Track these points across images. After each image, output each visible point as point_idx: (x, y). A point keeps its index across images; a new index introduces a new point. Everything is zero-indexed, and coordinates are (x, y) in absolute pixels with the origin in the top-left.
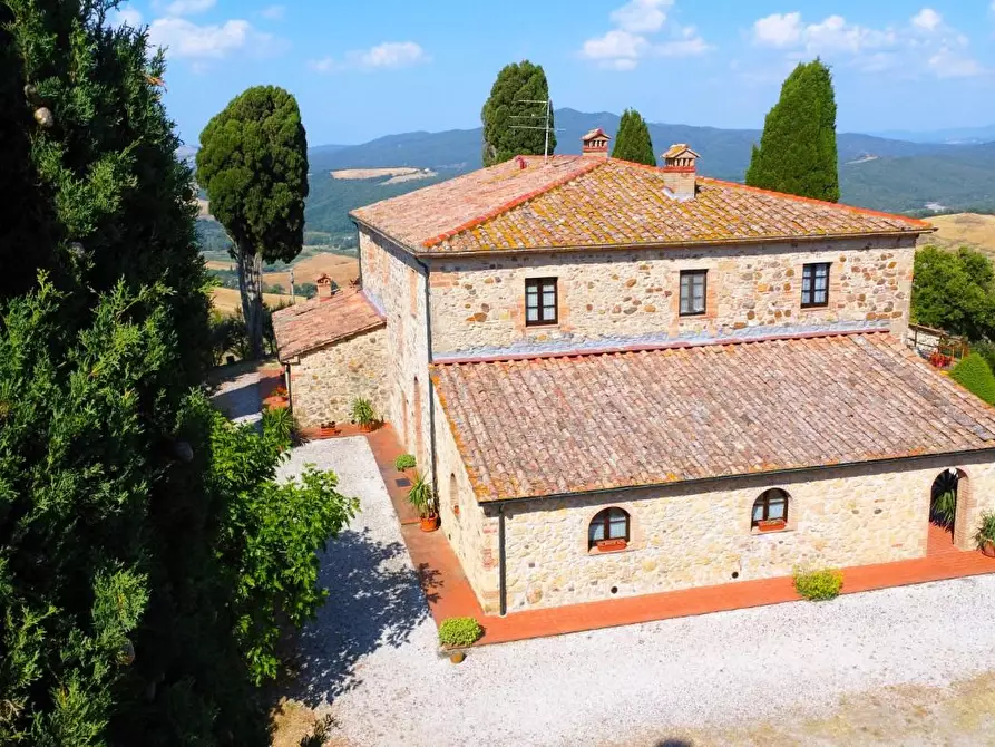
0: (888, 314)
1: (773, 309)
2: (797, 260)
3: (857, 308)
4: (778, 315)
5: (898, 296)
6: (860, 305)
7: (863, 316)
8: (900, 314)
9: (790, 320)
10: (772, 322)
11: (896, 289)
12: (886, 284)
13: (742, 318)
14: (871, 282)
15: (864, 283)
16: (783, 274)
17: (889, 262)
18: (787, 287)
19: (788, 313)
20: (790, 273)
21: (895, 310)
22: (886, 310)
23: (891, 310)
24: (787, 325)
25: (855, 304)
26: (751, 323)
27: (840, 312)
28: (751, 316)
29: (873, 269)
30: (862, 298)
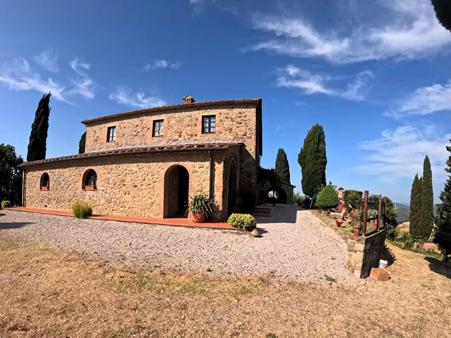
0: (245, 137)
1: (189, 133)
2: (199, 114)
3: (228, 134)
4: (192, 136)
5: (248, 129)
6: (230, 133)
7: (232, 137)
8: (251, 138)
9: (196, 138)
10: (189, 138)
11: (248, 126)
12: (243, 124)
13: (177, 137)
14: (235, 123)
15: (231, 123)
16: (194, 120)
17: (243, 115)
18: (196, 125)
19: (196, 135)
20: (197, 119)
21: (248, 135)
22: (243, 135)
23: (246, 135)
24: (196, 140)
25: (228, 132)
26: (180, 139)
27: (220, 135)
28: (180, 136)
29: (235, 118)
30: (231, 129)
